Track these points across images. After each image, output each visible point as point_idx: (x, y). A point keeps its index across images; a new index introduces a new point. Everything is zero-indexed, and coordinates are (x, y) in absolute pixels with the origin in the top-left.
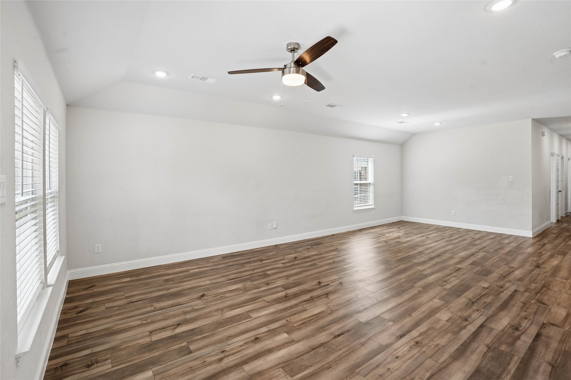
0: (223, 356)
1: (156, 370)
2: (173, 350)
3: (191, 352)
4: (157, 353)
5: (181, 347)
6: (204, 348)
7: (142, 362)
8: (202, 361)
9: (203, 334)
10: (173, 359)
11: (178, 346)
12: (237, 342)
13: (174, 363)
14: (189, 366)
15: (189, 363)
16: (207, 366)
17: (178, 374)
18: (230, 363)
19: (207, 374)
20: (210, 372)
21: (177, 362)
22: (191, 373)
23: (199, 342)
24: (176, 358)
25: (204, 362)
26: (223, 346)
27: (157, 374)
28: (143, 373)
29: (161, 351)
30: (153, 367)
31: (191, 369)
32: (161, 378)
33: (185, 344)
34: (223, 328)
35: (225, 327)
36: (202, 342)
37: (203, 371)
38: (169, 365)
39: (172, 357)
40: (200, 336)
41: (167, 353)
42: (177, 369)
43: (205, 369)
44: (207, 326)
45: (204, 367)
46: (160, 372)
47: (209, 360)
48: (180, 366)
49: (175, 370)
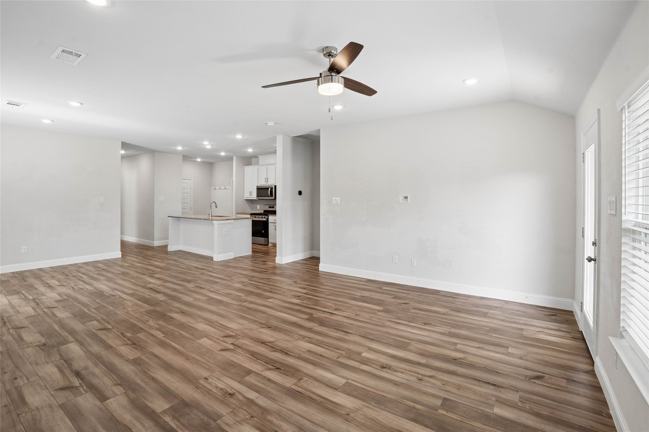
0: (426, 377)
1: (488, 409)
2: (458, 415)
3: (445, 399)
4: (477, 426)
5: (447, 411)
6: (430, 394)
7: (498, 427)
8: (445, 386)
9: (412, 406)
10: (467, 407)
11: (449, 415)
12: (399, 377)
13: (468, 403)
14: (458, 391)
15: (456, 393)
16: (445, 381)
17: (473, 392)
18: (428, 371)
19: (452, 377)
20: (448, 376)
21: (464, 401)
22: (463, 385)
23: (425, 402)
24: (462, 405)
25: (444, 385)
26: (414, 383)
27: (491, 405)
28: (503, 416)
29: (471, 424)
30: (491, 414)
31: (459, 388)
32: (489, 400)
33: (441, 411)
34: (387, 396)
35: (384, 395)
36: (424, 400)
37: (452, 381)
38: (474, 404)
39: (465, 409)
40: (417, 406)
41: (467, 416)
42: (470, 396)
43: (450, 380)
44: (393, 412)
45: (449, 382)
46: (486, 404)
47: (439, 383)
48: (466, 397)
49: (472, 396)
